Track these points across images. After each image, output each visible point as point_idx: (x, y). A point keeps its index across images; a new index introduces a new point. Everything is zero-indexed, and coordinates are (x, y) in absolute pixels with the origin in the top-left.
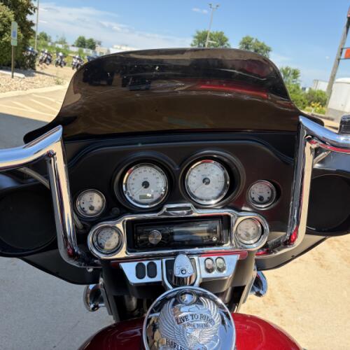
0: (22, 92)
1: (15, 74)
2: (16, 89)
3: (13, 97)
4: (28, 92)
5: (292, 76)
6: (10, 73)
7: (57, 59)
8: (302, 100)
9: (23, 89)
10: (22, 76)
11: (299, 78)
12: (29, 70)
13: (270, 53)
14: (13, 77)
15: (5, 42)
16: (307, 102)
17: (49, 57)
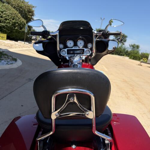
0: (28, 49)
1: (26, 43)
2: (26, 47)
3: (25, 50)
4: (30, 49)
5: (136, 48)
6: (24, 42)
7: (39, 39)
8: (138, 57)
9: (28, 47)
10: (28, 43)
11: (139, 49)
12: (30, 42)
13: (127, 38)
14: (25, 43)
15: (23, 31)
16: (141, 57)
17: (36, 38)
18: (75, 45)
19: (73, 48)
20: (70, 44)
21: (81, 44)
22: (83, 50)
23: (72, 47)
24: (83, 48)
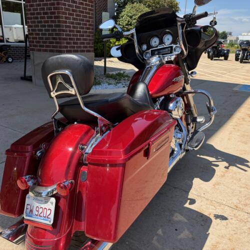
18: (161, 42)
19: (159, 48)
20: (155, 42)
21: (168, 39)
22: (172, 47)
23: (157, 47)
24: (171, 45)
